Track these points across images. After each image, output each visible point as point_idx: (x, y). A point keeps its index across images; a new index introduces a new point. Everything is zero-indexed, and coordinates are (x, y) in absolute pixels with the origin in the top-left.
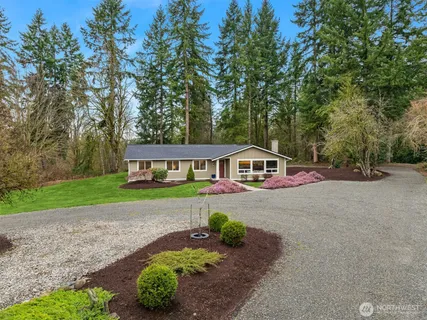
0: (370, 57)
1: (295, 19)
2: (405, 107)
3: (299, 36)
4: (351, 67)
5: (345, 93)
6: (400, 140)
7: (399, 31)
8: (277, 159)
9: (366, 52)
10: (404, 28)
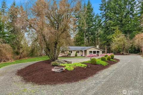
0: (123, 22)
1: (100, 8)
2: (133, 36)
3: (101, 14)
4: (118, 24)
5: (117, 32)
6: (132, 46)
7: (131, 14)
8: (100, 51)
9: (122, 20)
10: (133, 13)
